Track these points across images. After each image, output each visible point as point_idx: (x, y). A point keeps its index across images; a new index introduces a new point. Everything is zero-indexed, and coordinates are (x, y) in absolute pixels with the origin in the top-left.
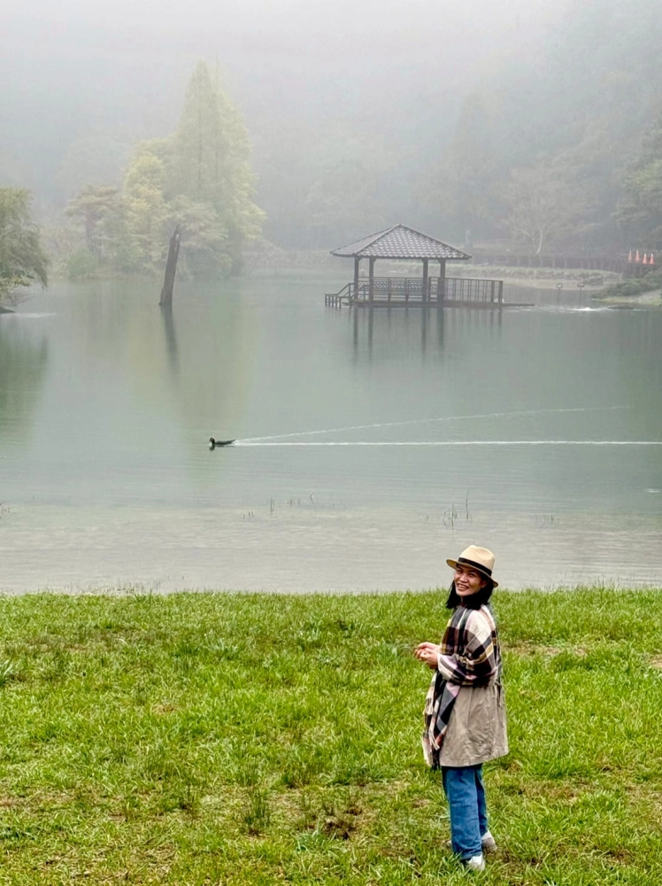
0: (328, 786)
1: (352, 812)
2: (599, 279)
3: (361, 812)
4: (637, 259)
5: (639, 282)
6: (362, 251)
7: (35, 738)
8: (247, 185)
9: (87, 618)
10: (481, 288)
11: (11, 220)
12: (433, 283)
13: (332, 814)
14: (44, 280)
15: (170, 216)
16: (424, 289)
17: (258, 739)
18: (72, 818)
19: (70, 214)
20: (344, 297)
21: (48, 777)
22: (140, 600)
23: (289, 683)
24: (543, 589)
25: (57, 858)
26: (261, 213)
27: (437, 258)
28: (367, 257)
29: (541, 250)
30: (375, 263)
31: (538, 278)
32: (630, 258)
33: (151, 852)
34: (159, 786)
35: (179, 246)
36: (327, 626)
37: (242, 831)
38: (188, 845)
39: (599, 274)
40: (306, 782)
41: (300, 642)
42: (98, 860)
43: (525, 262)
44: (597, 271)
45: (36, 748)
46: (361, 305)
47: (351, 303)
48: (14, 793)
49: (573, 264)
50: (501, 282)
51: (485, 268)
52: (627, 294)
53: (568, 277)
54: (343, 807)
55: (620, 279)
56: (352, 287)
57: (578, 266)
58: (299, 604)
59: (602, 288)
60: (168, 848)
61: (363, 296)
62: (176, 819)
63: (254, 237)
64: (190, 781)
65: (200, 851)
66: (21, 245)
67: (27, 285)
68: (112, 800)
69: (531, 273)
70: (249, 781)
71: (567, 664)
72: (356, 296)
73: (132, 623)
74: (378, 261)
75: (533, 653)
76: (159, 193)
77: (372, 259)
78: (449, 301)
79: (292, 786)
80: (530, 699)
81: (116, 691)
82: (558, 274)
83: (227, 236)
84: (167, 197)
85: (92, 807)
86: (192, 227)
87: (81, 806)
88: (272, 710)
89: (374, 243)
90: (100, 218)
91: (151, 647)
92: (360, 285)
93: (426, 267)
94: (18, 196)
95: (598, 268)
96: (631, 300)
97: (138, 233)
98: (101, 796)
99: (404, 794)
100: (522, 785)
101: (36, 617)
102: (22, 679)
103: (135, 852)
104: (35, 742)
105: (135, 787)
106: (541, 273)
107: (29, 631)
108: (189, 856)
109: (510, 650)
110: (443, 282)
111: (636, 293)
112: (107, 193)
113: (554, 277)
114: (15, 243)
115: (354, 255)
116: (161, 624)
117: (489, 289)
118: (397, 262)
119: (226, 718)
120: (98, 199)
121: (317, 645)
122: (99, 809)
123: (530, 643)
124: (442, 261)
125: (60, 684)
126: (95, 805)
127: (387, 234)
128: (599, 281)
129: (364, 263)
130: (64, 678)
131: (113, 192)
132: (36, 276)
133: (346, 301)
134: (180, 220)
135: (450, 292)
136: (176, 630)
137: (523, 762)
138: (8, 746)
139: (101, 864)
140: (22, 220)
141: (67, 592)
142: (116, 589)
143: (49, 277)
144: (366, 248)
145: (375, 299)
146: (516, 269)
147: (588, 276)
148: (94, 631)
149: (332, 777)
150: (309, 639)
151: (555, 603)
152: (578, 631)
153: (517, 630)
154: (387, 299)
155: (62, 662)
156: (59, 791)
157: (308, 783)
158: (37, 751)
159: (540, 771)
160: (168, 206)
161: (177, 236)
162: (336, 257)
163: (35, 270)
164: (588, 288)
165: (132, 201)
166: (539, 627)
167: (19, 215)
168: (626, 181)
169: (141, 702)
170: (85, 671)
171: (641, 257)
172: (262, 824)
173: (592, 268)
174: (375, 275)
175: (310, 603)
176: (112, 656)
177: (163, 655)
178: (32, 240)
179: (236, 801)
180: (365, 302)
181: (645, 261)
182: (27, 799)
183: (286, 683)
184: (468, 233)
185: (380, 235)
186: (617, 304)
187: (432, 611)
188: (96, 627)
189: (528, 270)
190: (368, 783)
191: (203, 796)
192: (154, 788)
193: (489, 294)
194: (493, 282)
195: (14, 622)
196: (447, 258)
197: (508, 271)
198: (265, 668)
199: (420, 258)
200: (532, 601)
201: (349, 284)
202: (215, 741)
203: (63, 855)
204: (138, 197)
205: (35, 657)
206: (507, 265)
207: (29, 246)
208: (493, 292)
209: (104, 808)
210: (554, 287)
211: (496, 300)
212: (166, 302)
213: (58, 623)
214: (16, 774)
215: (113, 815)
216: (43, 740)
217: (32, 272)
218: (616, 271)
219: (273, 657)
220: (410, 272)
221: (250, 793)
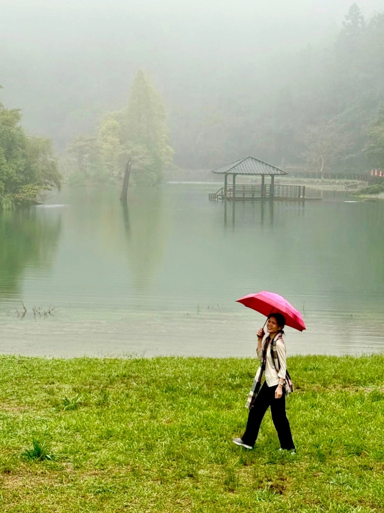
0: (265, 464)
1: (282, 479)
2: (356, 185)
3: (286, 479)
4: (376, 174)
5: (378, 186)
6: (229, 170)
7: (101, 437)
8: (164, 135)
9: (112, 371)
10: (293, 190)
11: (42, 155)
12: (267, 187)
13: (270, 480)
14: (59, 187)
15: (123, 152)
16: (262, 191)
17: (222, 438)
18: (133, 482)
19: (70, 151)
20: (219, 195)
21: (114, 459)
22: (137, 361)
23: (229, 407)
24: (354, 355)
25: (129, 504)
26: (172, 150)
27: (269, 174)
28: (232, 173)
29: (323, 170)
30: (236, 177)
31: (321, 184)
32: (372, 174)
33: (178, 501)
34: (175, 464)
35: (130, 169)
36: (242, 376)
37: (225, 490)
38: (198, 497)
39: (355, 182)
40: (253, 462)
41: (230, 384)
42: (151, 505)
43: (314, 176)
44: (354, 181)
45: (103, 443)
46: (229, 199)
47: (223, 199)
48: (97, 467)
49: (341, 176)
50: (304, 187)
51: (292, 179)
52: (371, 193)
53: (338, 184)
54: (276, 476)
55: (366, 185)
56: (223, 190)
57: (343, 178)
58: (224, 363)
59: (358, 190)
60: (187, 498)
61: (230, 194)
62: (187, 482)
63: (168, 163)
64: (190, 461)
65: (205, 501)
66: (47, 168)
67: (51, 190)
68: (151, 472)
69: (318, 182)
70: (222, 461)
71: (378, 397)
72: (226, 195)
73: (137, 374)
74: (238, 176)
75: (357, 391)
76: (117, 140)
77: (235, 175)
78: (276, 197)
79: (245, 465)
80: (364, 417)
81: (138, 412)
82: (333, 182)
83: (154, 163)
84: (121, 142)
85: (141, 476)
86: (136, 158)
87: (134, 475)
88: (226, 423)
89: (236, 166)
90: (86, 153)
91: (151, 387)
92: (228, 188)
93: (263, 179)
94: (46, 142)
95: (355, 179)
96: (373, 196)
97: (106, 161)
98: (145, 470)
99: (307, 470)
100: (371, 465)
101: (84, 371)
102: (86, 405)
103: (170, 500)
104: (102, 439)
105: (162, 465)
106: (323, 182)
107: (82, 378)
108: (200, 503)
109: (344, 389)
110: (273, 187)
111: (376, 192)
112: (90, 140)
113: (331, 184)
114: (44, 167)
115: (225, 173)
116: (152, 375)
117: (298, 191)
118: (245, 176)
119: (202, 427)
120: (85, 143)
121: (239, 386)
122: (145, 477)
123: (355, 385)
124: (272, 176)
125: (106, 407)
126: (142, 475)
127: (243, 161)
128: (355, 186)
129: (230, 177)
130: (108, 404)
131: (94, 139)
132: (55, 185)
133: (220, 197)
134: (129, 154)
135: (276, 192)
136: (160, 377)
137: (368, 452)
138: (88, 442)
139: (153, 508)
140: (48, 156)
141: (96, 356)
142: (122, 355)
143: (62, 185)
144: (232, 168)
145: (236, 196)
146: (310, 180)
147: (348, 183)
148: (116, 378)
149: (266, 460)
150: (235, 383)
151: (363, 363)
152: (379, 379)
153: (346, 378)
154: (242, 196)
155: (105, 395)
156: (121, 467)
157: (254, 463)
158: (104, 445)
159: (379, 457)
160: (123, 147)
161: (130, 163)
162: (215, 174)
163: (55, 182)
164: (350, 190)
165: (103, 144)
166: (357, 377)
167: (46, 152)
168: (371, 132)
169: (154, 418)
170: (119, 400)
171: (378, 173)
172: (235, 486)
173: (351, 179)
174: (236, 183)
175: (230, 362)
176: (131, 392)
177: (158, 391)
178: (53, 165)
179: (217, 473)
180: (231, 198)
181: (380, 175)
182: (106, 471)
183: (228, 407)
184: (283, 160)
185: (239, 162)
186: (367, 198)
187: (297, 367)
188: (117, 376)
189: (316, 180)
190: (286, 463)
191: (199, 470)
192: (172, 466)
193: (298, 193)
194: (300, 187)
195: (73, 373)
196: (275, 174)
197: (305, 181)
198: (215, 399)
199: (260, 174)
200: (350, 361)
201: (222, 188)
202: (198, 439)
203: (131, 502)
204: (106, 142)
205: (90, 393)
206: (304, 177)
207: (51, 168)
208: (299, 192)
209: (148, 476)
210: (332, 190)
211: (301, 197)
212: (124, 199)
213: (96, 374)
214: (95, 457)
215: (153, 480)
216: (106, 438)
217: (53, 183)
218: (364, 180)
219: (218, 393)
220: (252, 182)
221: (223, 468)
